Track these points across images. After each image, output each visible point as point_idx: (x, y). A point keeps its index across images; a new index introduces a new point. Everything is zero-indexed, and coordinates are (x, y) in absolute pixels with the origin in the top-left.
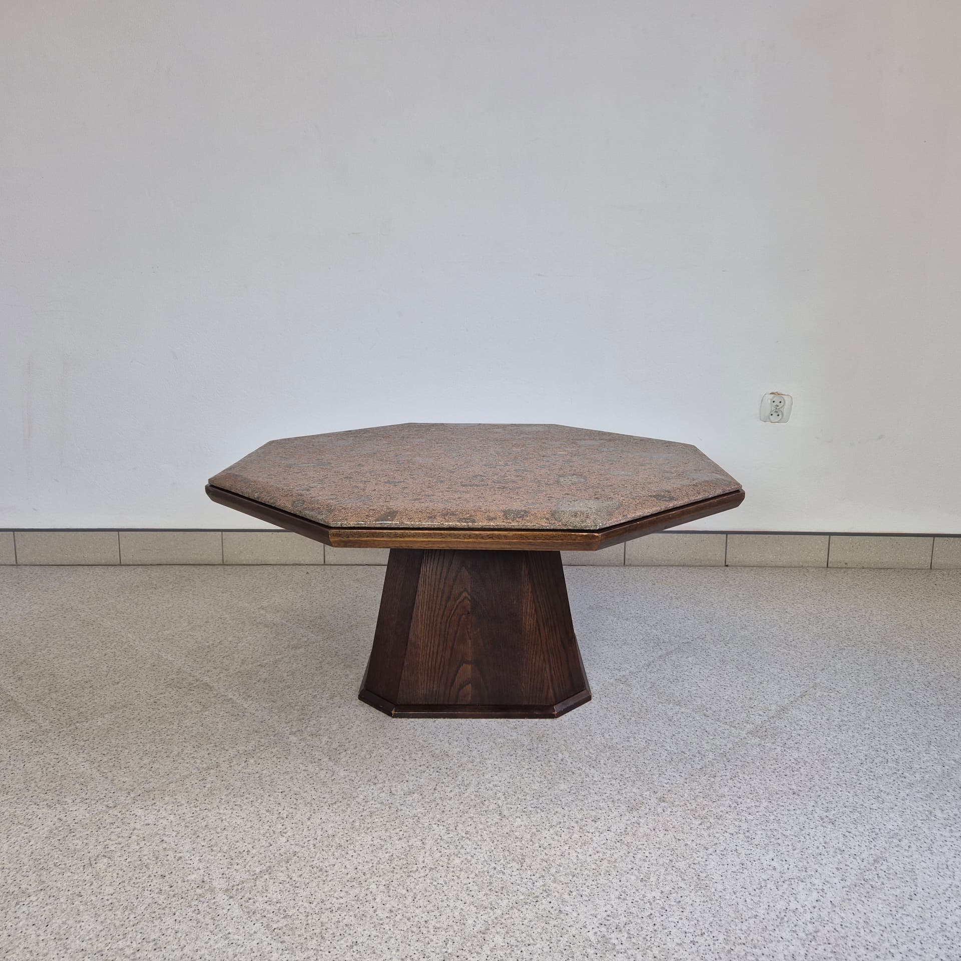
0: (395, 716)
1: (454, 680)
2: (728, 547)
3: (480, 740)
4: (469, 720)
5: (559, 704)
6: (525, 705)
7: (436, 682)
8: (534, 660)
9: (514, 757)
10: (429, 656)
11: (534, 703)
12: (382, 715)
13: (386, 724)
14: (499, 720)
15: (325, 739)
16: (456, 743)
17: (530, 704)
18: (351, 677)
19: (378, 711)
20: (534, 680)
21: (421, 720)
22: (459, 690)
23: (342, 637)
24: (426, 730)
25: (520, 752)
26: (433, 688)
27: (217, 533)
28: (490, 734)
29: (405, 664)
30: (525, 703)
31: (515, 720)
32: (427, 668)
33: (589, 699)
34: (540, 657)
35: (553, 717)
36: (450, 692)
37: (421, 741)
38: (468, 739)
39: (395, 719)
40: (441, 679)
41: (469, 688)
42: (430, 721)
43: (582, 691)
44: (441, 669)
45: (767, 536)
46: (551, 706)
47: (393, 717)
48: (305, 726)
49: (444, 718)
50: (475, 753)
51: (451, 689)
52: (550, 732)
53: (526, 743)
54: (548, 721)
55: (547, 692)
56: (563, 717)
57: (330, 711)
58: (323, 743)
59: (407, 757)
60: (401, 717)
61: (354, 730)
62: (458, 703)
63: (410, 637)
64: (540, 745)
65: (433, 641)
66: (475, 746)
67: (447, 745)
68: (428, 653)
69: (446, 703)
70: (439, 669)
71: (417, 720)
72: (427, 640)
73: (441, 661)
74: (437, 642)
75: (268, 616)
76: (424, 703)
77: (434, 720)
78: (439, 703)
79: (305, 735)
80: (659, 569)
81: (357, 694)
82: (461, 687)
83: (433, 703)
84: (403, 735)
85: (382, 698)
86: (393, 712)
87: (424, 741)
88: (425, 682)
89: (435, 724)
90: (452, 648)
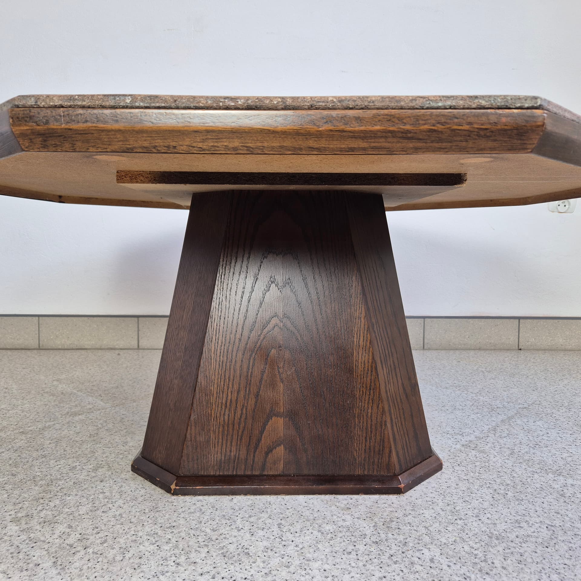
0: (175, 493)
1: (259, 440)
2: (520, 331)
3: (298, 527)
4: (280, 497)
5: (406, 474)
6: (359, 475)
7: (234, 443)
8: (370, 411)
9: (353, 556)
10: (226, 407)
11: (371, 473)
12: (158, 492)
13: (161, 505)
14: (323, 497)
15: (61, 528)
16: (261, 533)
17: (366, 473)
18: (131, 444)
19: (154, 486)
20: (370, 439)
21: (212, 499)
22: (267, 454)
23: (134, 404)
24: (217, 513)
25: (361, 548)
26: (231, 451)
27: (34, 318)
28: (311, 518)
29: (192, 418)
30: (358, 472)
31: (345, 497)
32: (222, 423)
33: (439, 467)
34: (378, 407)
35: (398, 491)
36: (254, 456)
37: (208, 530)
38: (279, 525)
39: (175, 497)
40: (241, 439)
41: (280, 451)
42: (225, 499)
43: (430, 457)
44: (242, 425)
45: (556, 321)
46: (395, 476)
47: (173, 494)
48: (40, 508)
49: (246, 494)
50: (291, 550)
51: (255, 452)
52: (400, 514)
53: (368, 532)
54: (393, 498)
55: (390, 456)
56: (411, 492)
57: (86, 486)
58: (56, 536)
59: (182, 559)
60: (184, 494)
61: (111, 514)
62: (266, 473)
63: (199, 380)
64: (390, 535)
65: (231, 386)
66: (291, 537)
67: (248, 535)
68: (224, 402)
69: (249, 473)
70: (239, 424)
71: (206, 497)
72: (222, 383)
73: (242, 413)
74: (236, 387)
75: (60, 386)
76: (218, 473)
77: (231, 497)
78: (239, 473)
79: (34, 523)
80: (457, 352)
81: (130, 463)
82: (270, 450)
83: (230, 473)
84: (182, 522)
85: (162, 468)
86: (173, 487)
87: (214, 530)
88: (220, 444)
89: (232, 504)
90: (257, 395)
